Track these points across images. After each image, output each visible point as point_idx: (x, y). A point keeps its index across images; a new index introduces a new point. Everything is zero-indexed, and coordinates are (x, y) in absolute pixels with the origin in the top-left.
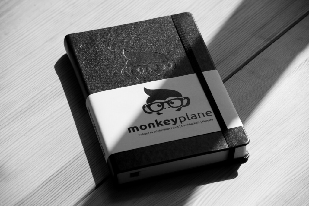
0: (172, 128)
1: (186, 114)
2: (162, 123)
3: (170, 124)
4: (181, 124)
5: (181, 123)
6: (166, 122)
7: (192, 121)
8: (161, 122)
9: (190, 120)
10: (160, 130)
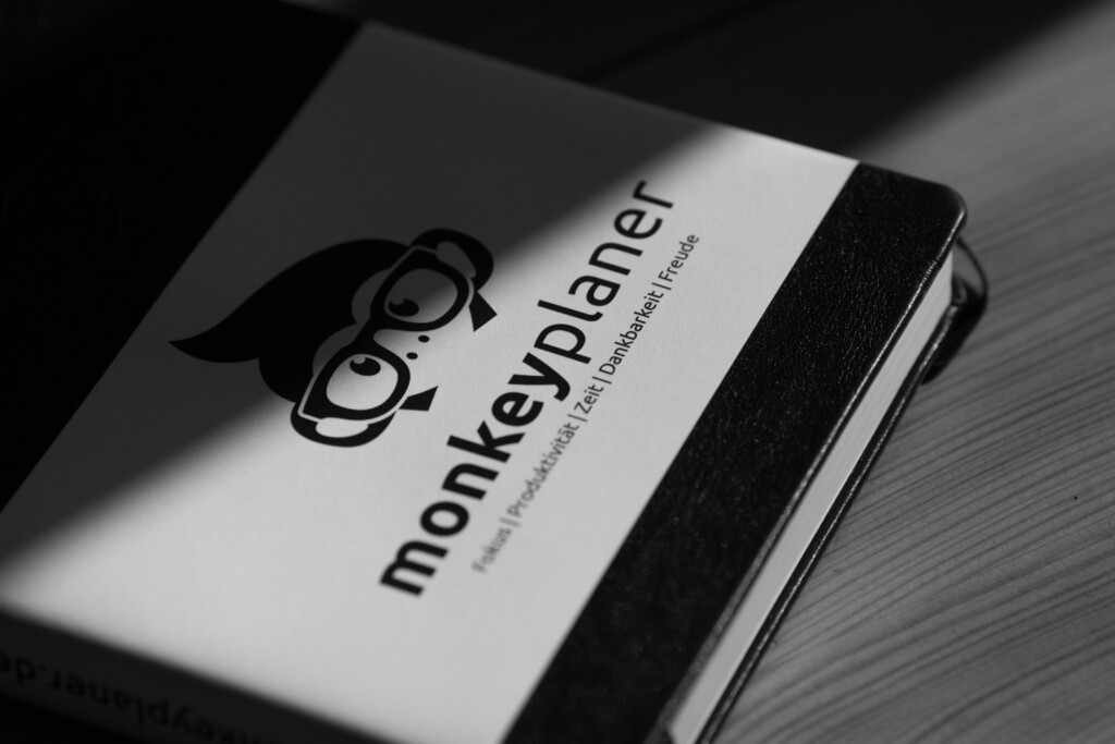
0: (579, 412)
1: (542, 304)
2: (499, 430)
3: (537, 407)
4: (593, 367)
5: (586, 360)
6: (513, 410)
7: (617, 317)
8: (484, 430)
9: (598, 316)
10: (539, 466)
